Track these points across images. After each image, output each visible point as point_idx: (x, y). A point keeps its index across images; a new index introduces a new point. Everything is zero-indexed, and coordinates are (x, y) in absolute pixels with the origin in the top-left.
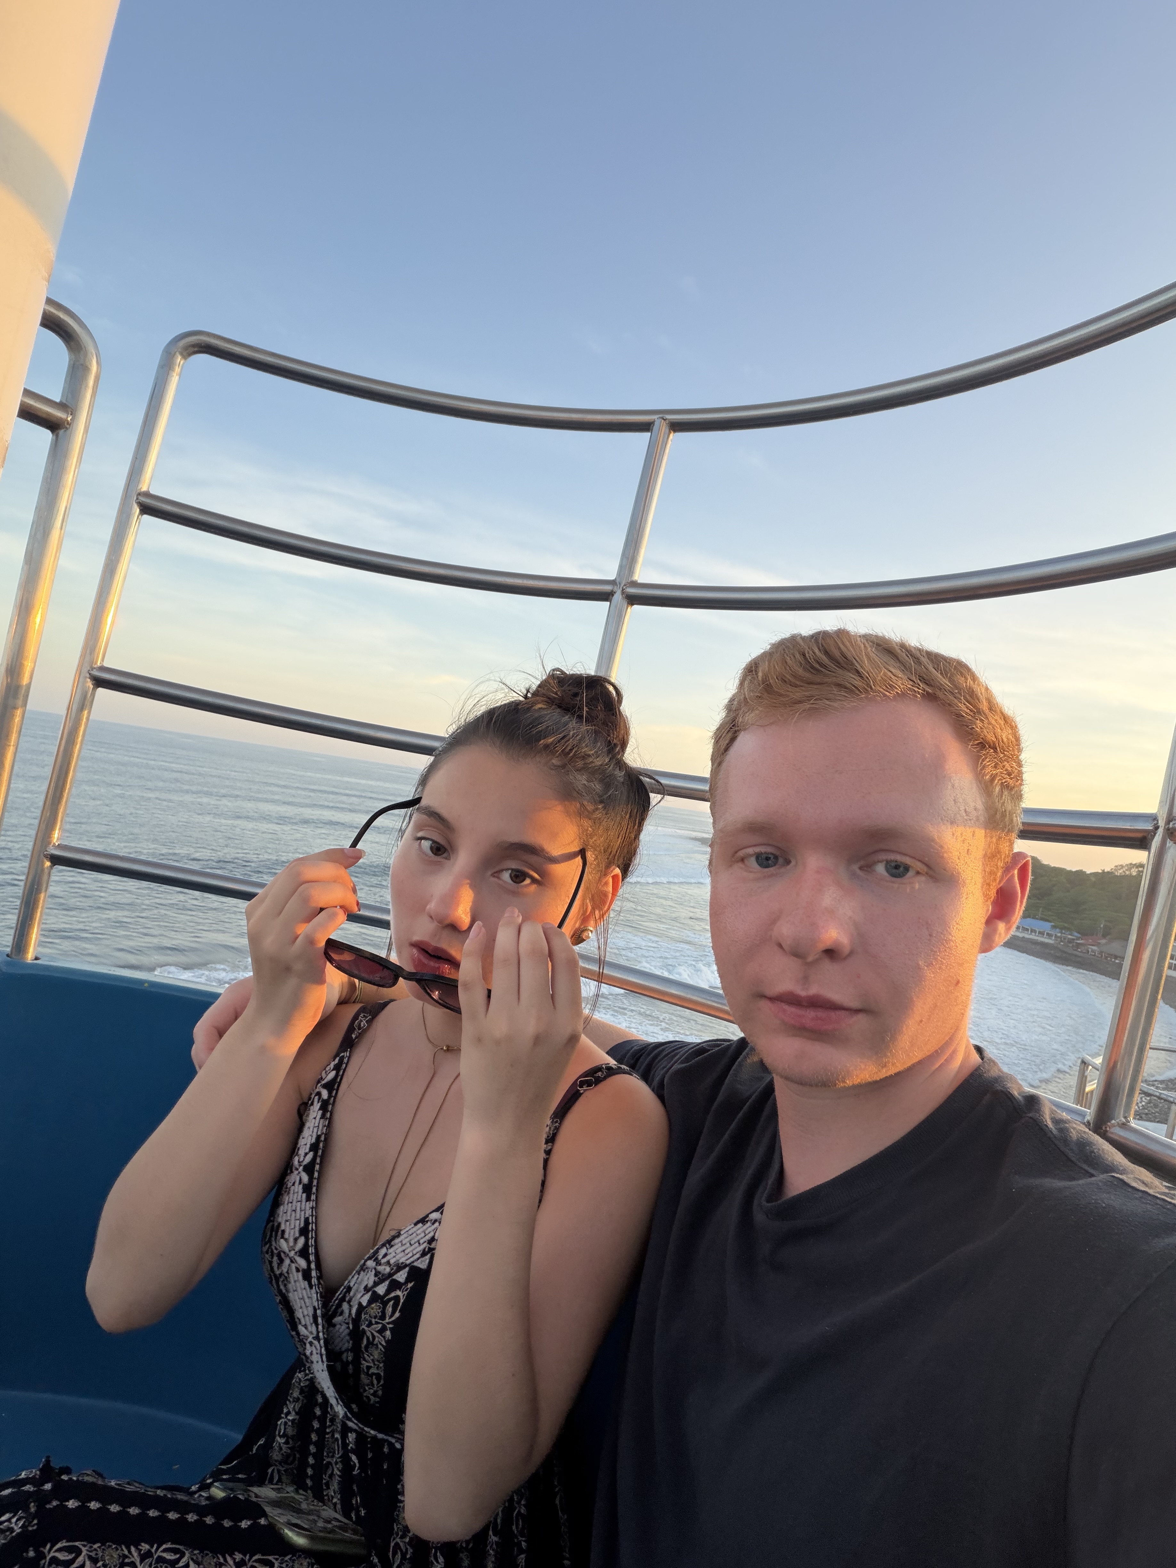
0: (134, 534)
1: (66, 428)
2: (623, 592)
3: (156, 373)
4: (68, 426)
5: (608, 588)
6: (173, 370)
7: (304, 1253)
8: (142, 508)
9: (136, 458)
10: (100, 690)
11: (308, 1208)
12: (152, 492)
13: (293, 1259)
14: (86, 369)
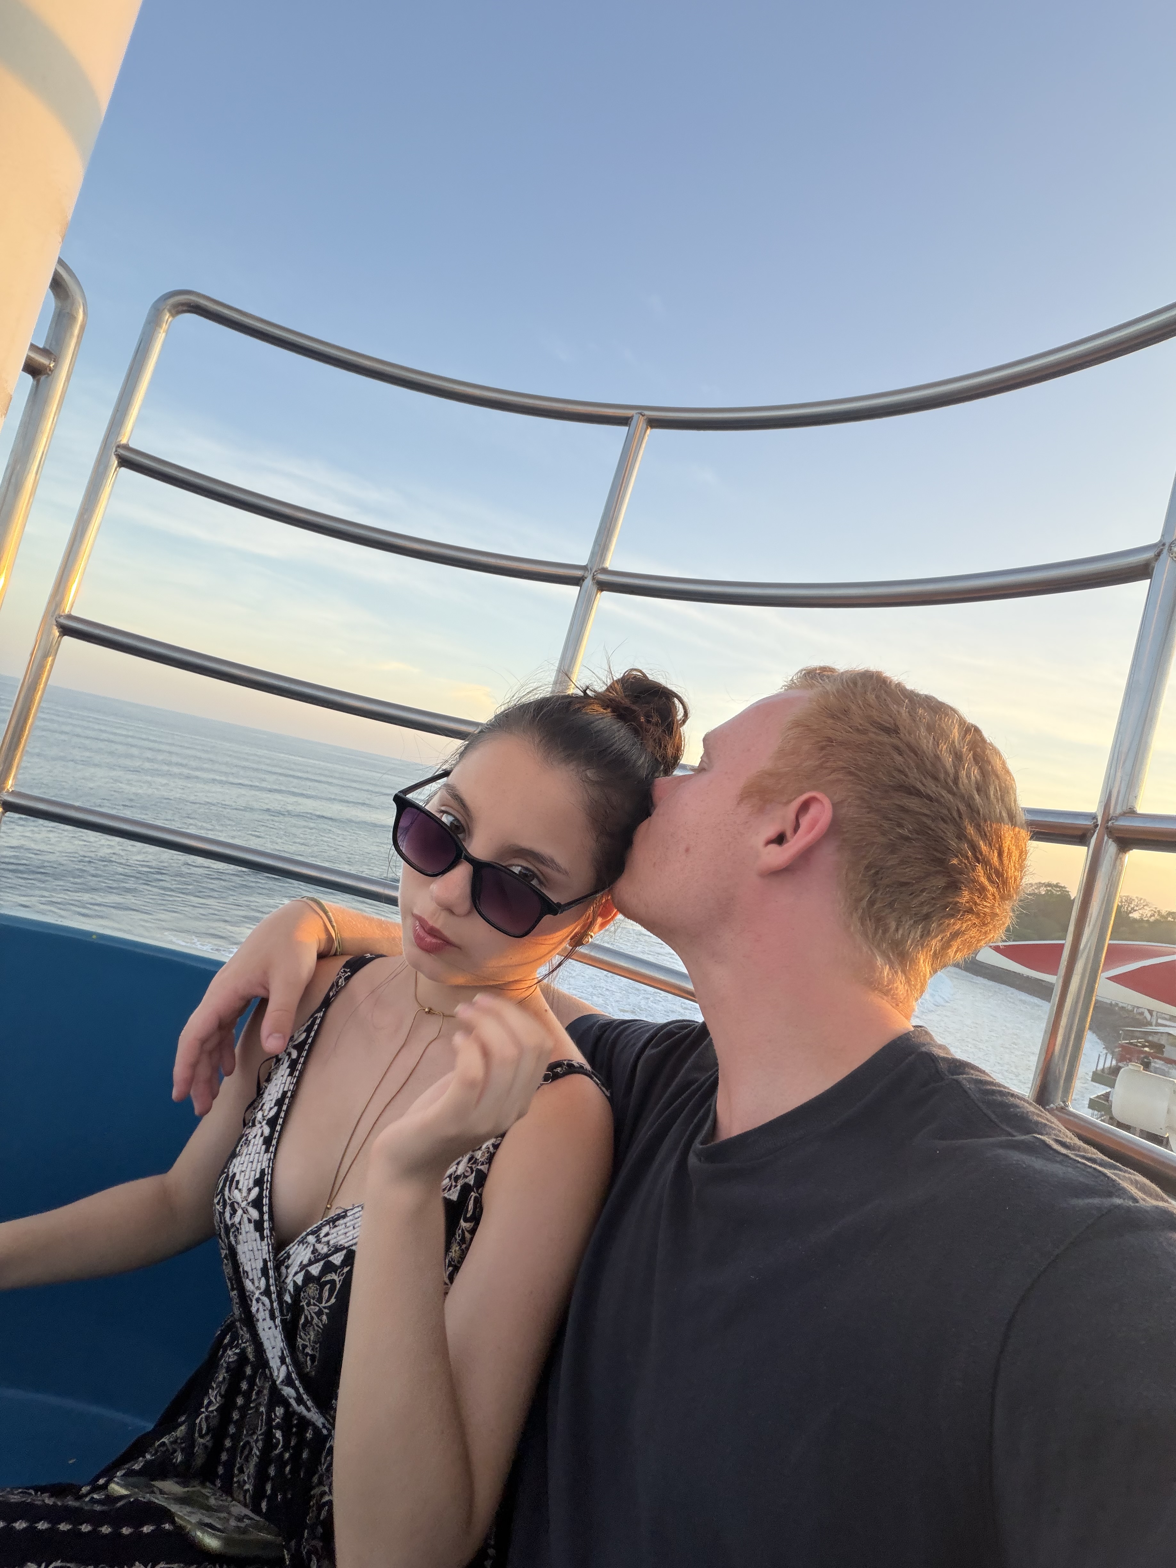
0: (111, 486)
1: (48, 374)
2: (594, 579)
3: (143, 328)
4: (50, 373)
5: (579, 573)
6: (160, 326)
7: (257, 1204)
8: (120, 460)
9: (118, 410)
10: (66, 638)
11: (265, 1159)
12: (131, 445)
13: (245, 1209)
14: (72, 318)
